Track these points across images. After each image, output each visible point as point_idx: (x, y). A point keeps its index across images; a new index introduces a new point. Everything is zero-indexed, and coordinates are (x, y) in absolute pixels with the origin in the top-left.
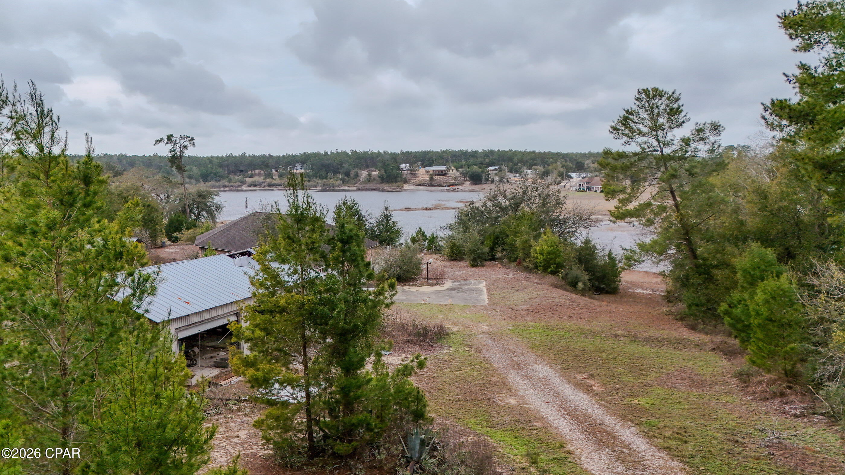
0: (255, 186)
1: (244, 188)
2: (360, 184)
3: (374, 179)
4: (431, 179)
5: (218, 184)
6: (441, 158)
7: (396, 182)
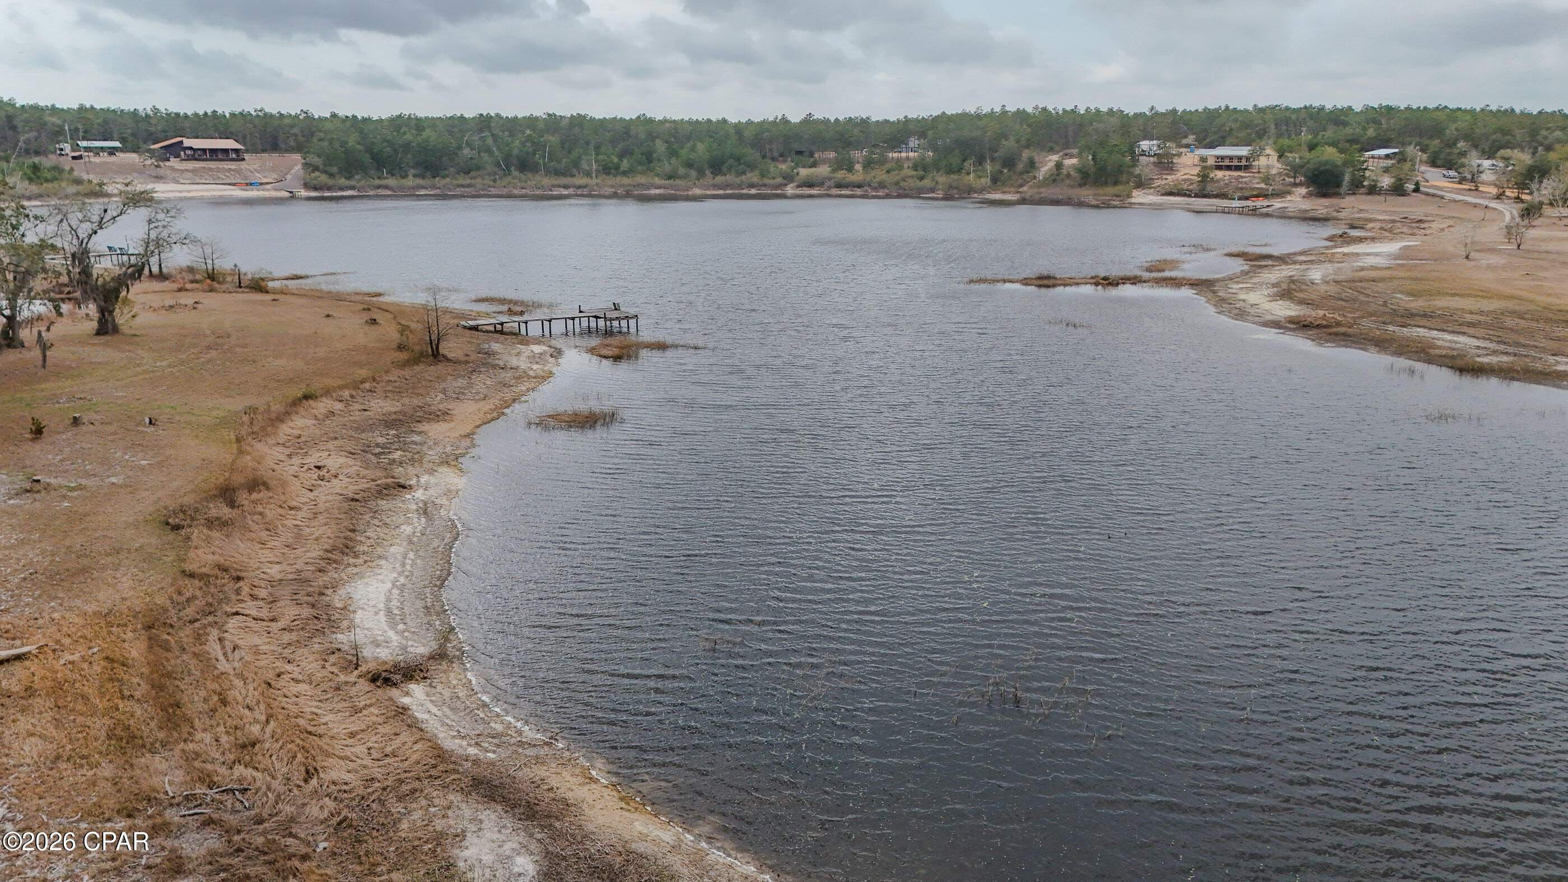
0: (811, 185)
1: (790, 190)
2: (1031, 187)
3: (1068, 175)
4: (1204, 178)
5: (738, 180)
6: (1246, 125)
7: (1116, 183)
